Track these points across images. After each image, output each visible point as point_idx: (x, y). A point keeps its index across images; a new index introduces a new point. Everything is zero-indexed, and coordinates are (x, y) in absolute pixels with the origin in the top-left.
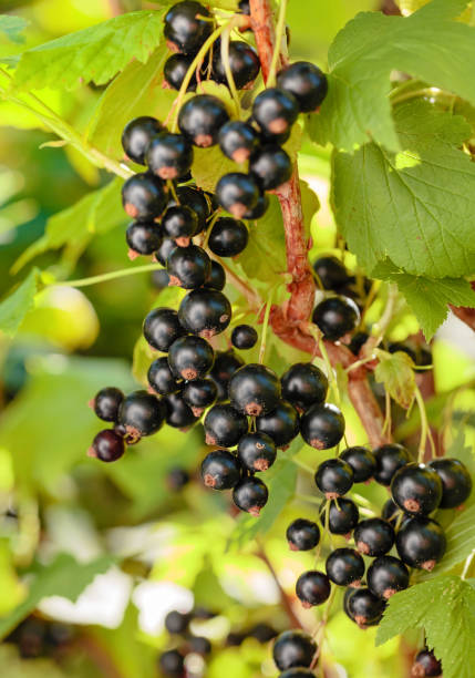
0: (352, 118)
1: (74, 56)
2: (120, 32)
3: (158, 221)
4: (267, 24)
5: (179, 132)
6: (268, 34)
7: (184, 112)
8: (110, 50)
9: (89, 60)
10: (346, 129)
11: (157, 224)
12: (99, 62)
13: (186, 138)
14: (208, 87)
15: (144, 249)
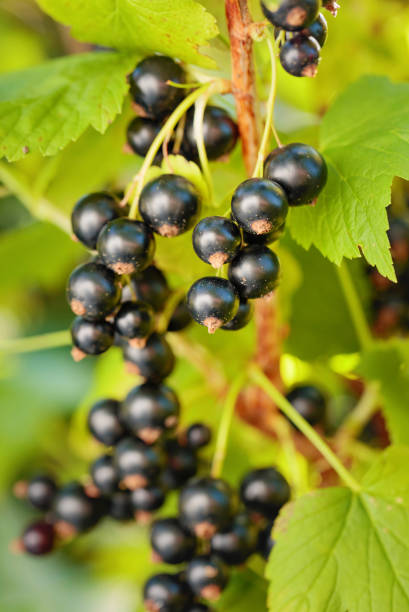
0: (342, 221)
1: (20, 115)
2: (75, 86)
3: (110, 319)
4: (251, 92)
5: (140, 219)
6: (251, 103)
7: (147, 192)
8: (62, 111)
9: (37, 123)
10: (335, 234)
11: (108, 323)
12: (48, 126)
13: (148, 226)
14: (176, 164)
15: (92, 350)
